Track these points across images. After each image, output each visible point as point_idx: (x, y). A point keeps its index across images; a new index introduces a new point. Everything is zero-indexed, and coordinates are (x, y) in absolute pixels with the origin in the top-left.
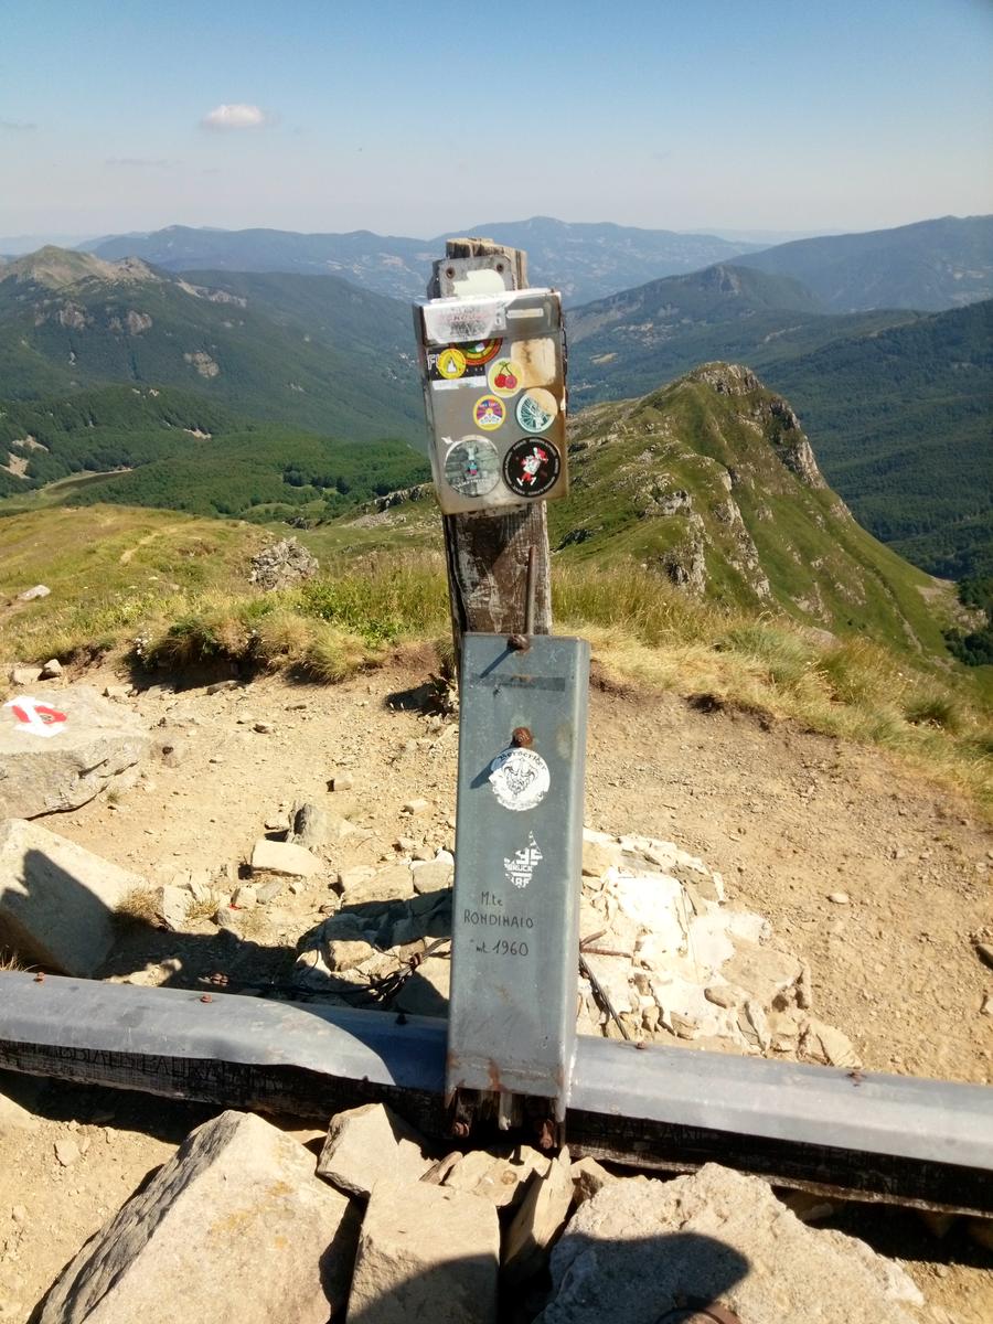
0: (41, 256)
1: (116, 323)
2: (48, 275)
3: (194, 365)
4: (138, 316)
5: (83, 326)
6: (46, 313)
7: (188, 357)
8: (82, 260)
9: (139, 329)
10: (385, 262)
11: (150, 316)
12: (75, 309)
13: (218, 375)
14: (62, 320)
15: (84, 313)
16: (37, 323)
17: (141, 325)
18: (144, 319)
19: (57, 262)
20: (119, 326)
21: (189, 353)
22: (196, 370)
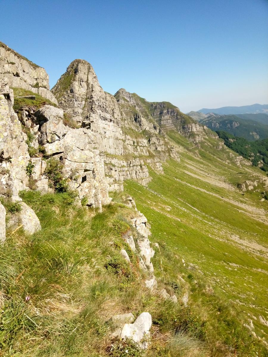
0: (191, 114)
1: (229, 125)
3: (253, 136)
4: (236, 123)
5: (219, 127)
7: (251, 133)
8: (199, 114)
9: (236, 126)
10: (264, 111)
11: (239, 123)
12: (217, 122)
13: (259, 138)
15: (219, 123)
17: (236, 125)
18: (237, 124)
19: (195, 115)
20: (230, 126)
21: (251, 132)
22: (253, 137)
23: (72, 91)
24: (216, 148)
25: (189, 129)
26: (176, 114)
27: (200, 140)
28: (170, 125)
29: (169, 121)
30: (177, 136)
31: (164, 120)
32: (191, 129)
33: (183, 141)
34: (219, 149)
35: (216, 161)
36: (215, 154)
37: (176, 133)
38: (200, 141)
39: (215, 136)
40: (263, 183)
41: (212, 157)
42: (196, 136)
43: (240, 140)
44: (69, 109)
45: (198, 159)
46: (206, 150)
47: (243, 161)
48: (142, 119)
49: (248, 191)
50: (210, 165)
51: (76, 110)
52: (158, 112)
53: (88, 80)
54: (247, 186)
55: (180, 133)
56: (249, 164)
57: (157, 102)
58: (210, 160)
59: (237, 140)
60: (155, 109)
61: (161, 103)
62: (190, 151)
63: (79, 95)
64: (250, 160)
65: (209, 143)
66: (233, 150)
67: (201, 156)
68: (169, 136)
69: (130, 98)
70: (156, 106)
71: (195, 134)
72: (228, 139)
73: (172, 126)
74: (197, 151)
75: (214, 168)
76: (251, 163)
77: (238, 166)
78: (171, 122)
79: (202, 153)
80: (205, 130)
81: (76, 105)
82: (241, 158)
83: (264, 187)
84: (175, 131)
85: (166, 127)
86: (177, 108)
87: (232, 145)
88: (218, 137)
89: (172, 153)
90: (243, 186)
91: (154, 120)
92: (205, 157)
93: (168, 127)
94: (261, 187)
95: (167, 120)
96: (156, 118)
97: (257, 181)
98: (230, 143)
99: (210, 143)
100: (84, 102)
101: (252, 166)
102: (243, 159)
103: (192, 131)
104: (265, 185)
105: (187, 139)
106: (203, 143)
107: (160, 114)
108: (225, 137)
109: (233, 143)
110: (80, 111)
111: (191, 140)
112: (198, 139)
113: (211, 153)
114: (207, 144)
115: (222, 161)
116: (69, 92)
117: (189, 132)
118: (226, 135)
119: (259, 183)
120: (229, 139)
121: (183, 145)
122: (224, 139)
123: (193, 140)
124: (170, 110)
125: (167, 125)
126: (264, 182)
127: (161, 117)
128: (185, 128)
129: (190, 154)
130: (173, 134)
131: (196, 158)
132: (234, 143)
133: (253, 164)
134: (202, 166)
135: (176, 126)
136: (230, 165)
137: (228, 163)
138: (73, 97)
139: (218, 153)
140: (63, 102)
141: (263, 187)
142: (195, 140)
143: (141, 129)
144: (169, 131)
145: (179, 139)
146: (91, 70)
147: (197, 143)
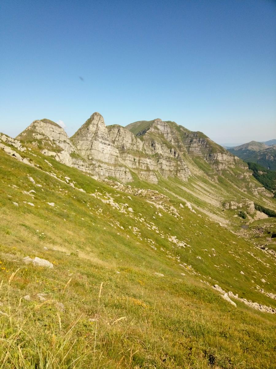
0: (251, 143)
2: (252, 148)
5: (273, 160)
6: (261, 156)
12: (271, 155)
14: (267, 158)
15: (274, 156)
16: (258, 159)
19: (255, 145)
23: (88, 129)
24: (238, 177)
25: (214, 158)
26: (206, 143)
27: (223, 167)
28: (198, 152)
29: (197, 148)
30: (202, 162)
31: (193, 147)
32: (216, 157)
33: (205, 167)
34: (240, 178)
35: (232, 187)
36: (234, 182)
37: (202, 159)
38: (223, 169)
39: (244, 167)
40: (247, 206)
41: (229, 184)
42: (220, 164)
43: (271, 173)
44: (85, 138)
45: (213, 183)
46: (226, 177)
47: (264, 192)
48: (157, 145)
49: (230, 209)
50: (222, 189)
51: (88, 138)
52: (189, 140)
53: (98, 124)
54: (230, 205)
55: (205, 159)
56: (270, 196)
57: (192, 132)
58: (226, 185)
59: (268, 173)
60: (187, 137)
61: (195, 132)
62: (209, 175)
63: (92, 131)
64: (272, 192)
65: (231, 172)
66: (259, 181)
67: (219, 182)
68: (194, 161)
69: (165, 126)
70: (188, 135)
71: (219, 162)
72: (257, 171)
73: (199, 153)
74: (216, 177)
75: (225, 192)
76: (273, 195)
77: (254, 195)
78: (199, 150)
79: (221, 179)
80: (236, 160)
81: (88, 136)
82: (263, 190)
83: (248, 209)
84: (201, 157)
85: (193, 153)
86: (208, 138)
87: (259, 176)
88: (248, 168)
89: (180, 173)
90: (226, 205)
91: (185, 146)
92: (222, 182)
93: (195, 153)
94: (245, 209)
95: (196, 148)
96: (187, 145)
97: (243, 203)
98: (258, 175)
99: (233, 172)
100: (93, 135)
101: (273, 198)
102: (265, 190)
103: (216, 159)
104: (249, 207)
105: (211, 165)
106: (226, 171)
107: (190, 142)
108: (255, 168)
109: (261, 175)
110: (90, 139)
111: (215, 167)
112: (221, 167)
113: (230, 180)
114: (230, 172)
115: (238, 188)
116: (87, 129)
117: (214, 159)
118: (256, 167)
119: (244, 206)
120: (259, 171)
121: (204, 170)
122: (254, 170)
123: (216, 167)
124: (201, 139)
125: (195, 152)
126: (249, 205)
127: (191, 145)
128: (211, 156)
129: (208, 178)
130: (198, 160)
131: (211, 182)
132: (263, 175)
133: (274, 196)
134: (213, 189)
135: (203, 153)
136: (246, 193)
137: (244, 191)
138: (88, 132)
139: (237, 181)
140: (83, 134)
141: (246, 209)
142: (218, 168)
143: (155, 152)
144: (195, 157)
145: (202, 165)
146: (100, 119)
147: (219, 170)
